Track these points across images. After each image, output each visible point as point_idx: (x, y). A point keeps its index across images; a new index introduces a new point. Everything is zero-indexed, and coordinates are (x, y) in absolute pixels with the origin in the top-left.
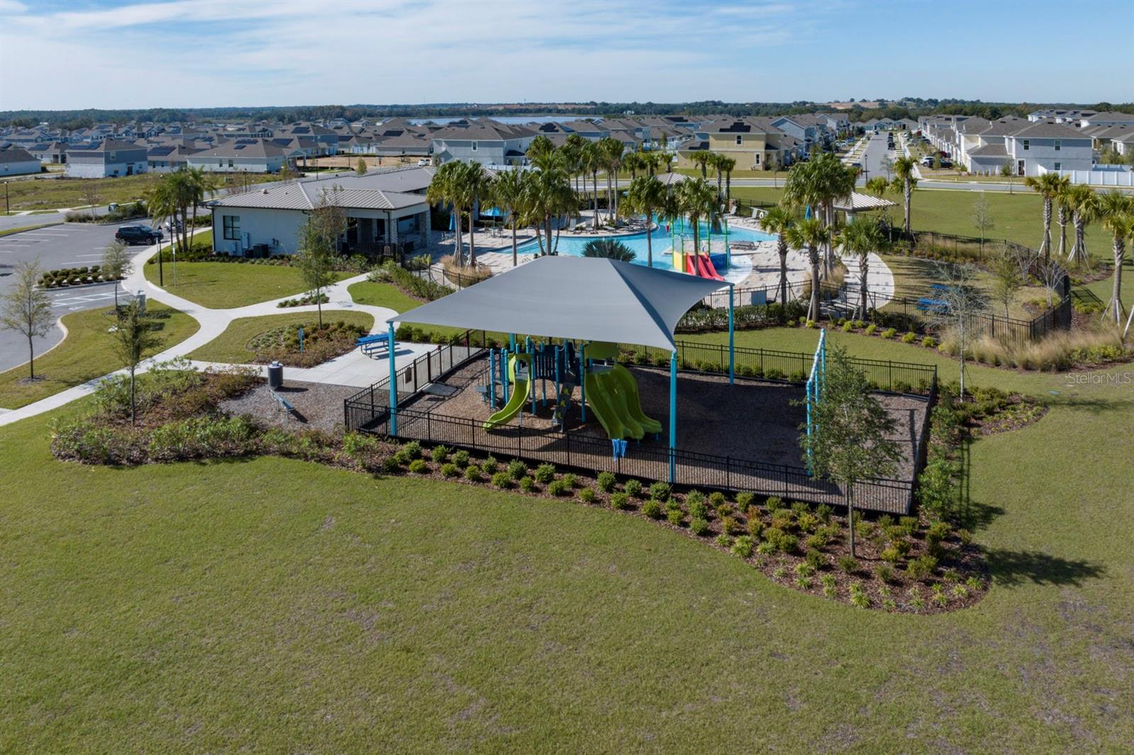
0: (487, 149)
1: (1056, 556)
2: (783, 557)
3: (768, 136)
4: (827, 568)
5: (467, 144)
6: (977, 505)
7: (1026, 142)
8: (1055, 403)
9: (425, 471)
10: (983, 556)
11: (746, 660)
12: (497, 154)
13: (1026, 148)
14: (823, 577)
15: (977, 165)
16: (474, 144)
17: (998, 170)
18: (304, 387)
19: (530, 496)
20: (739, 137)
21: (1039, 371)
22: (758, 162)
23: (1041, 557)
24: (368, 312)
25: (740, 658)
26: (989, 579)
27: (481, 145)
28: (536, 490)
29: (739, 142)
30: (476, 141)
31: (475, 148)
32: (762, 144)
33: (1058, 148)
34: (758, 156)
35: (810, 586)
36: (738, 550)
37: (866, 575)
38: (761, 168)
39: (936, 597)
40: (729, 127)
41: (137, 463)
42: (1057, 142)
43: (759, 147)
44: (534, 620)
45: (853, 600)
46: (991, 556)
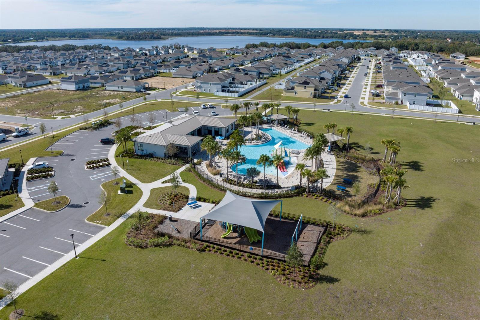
0: (215, 85)
1: (333, 277)
2: (281, 276)
3: (316, 86)
4: (288, 279)
5: (208, 84)
6: (323, 263)
7: (405, 94)
8: (354, 231)
9: (210, 251)
10: (319, 276)
11: (269, 299)
12: (218, 88)
13: (405, 95)
14: (287, 281)
15: (387, 99)
16: (210, 83)
17: (394, 102)
18: (177, 220)
19: (232, 258)
20: (305, 87)
21: (357, 216)
22: (311, 95)
23: (330, 277)
24: (187, 187)
25: (268, 298)
26: (318, 282)
27: (213, 84)
28: (233, 256)
29: (305, 88)
30: (211, 82)
31: (210, 85)
32: (313, 89)
33: (415, 96)
34: (311, 93)
35: (284, 283)
36: (272, 274)
37: (295, 281)
38: (312, 97)
39: (306, 286)
40: (302, 83)
41: (146, 247)
42: (416, 94)
43: (312, 90)
44: (233, 290)
45: (291, 287)
46: (321, 276)
